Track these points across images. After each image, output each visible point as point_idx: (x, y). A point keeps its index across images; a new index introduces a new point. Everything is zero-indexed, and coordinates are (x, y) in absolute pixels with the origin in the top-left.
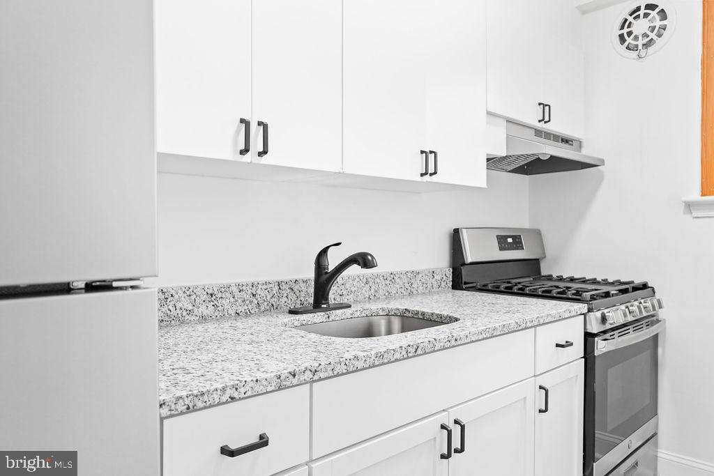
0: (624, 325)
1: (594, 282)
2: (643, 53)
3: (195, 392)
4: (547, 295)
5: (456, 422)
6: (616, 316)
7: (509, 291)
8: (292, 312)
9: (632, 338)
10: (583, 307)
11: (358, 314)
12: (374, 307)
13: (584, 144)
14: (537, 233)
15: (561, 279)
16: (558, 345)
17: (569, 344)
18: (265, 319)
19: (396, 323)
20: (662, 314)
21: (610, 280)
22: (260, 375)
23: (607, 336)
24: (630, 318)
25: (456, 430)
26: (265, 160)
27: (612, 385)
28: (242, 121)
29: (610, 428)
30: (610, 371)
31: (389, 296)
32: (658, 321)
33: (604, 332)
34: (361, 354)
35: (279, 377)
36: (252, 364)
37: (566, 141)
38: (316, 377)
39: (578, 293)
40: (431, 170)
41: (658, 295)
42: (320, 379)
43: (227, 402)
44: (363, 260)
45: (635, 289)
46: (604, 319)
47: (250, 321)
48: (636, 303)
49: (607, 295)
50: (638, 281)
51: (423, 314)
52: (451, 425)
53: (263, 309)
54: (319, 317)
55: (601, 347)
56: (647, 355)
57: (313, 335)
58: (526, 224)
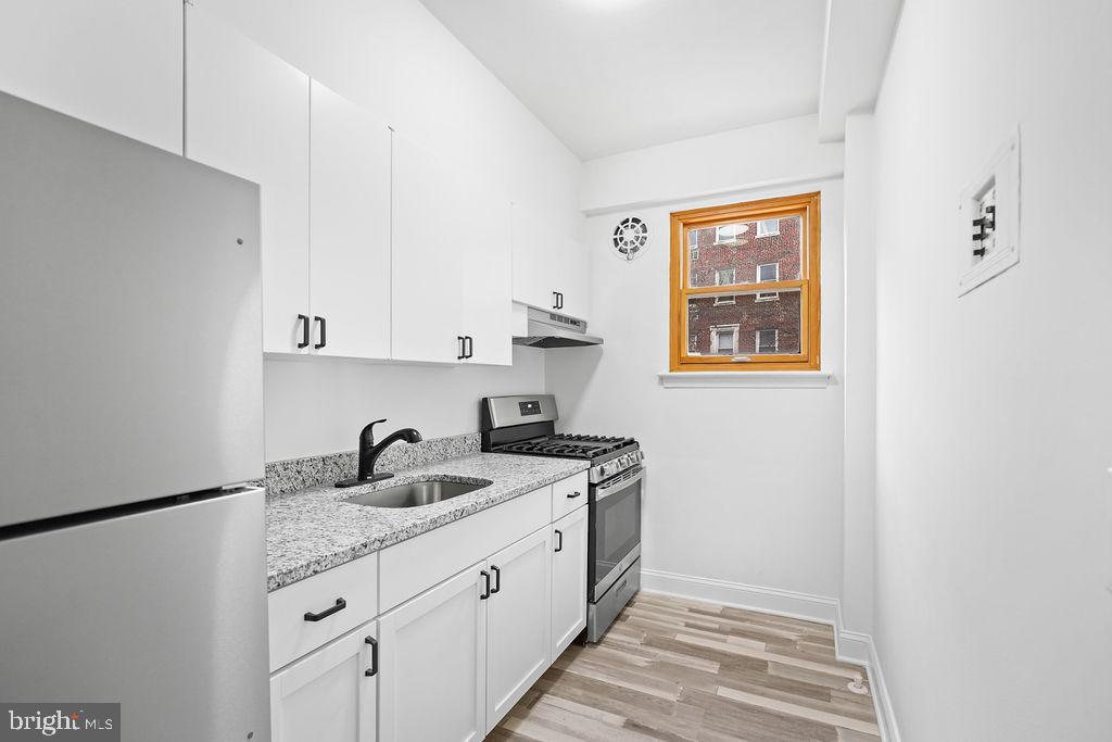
0: (617, 475)
1: (596, 439)
2: (631, 256)
3: (284, 571)
4: (560, 455)
5: (493, 568)
6: (611, 468)
7: (530, 452)
8: (339, 486)
9: (623, 484)
10: (587, 463)
11: (400, 483)
12: (416, 474)
13: (588, 325)
14: (551, 399)
15: (570, 437)
16: (569, 496)
17: (577, 494)
18: (314, 494)
19: (437, 488)
20: (644, 463)
21: (608, 437)
22: (336, 549)
23: (605, 485)
24: (621, 469)
25: (493, 574)
26: (321, 351)
27: (609, 523)
28: (300, 317)
29: (606, 557)
30: (607, 512)
31: (426, 463)
32: (641, 468)
33: (603, 482)
34: (419, 522)
35: (353, 549)
36: (324, 540)
37: (574, 322)
38: (383, 546)
39: (584, 451)
40: (467, 354)
41: (641, 448)
42: (387, 547)
43: (311, 575)
44: (409, 436)
45: (625, 444)
46: (602, 471)
47: (300, 499)
48: (626, 456)
49: (605, 451)
50: (627, 438)
51: (460, 478)
52: (489, 571)
53: (308, 485)
54: (365, 489)
55: (600, 494)
56: (634, 495)
57: (369, 508)
58: (542, 391)
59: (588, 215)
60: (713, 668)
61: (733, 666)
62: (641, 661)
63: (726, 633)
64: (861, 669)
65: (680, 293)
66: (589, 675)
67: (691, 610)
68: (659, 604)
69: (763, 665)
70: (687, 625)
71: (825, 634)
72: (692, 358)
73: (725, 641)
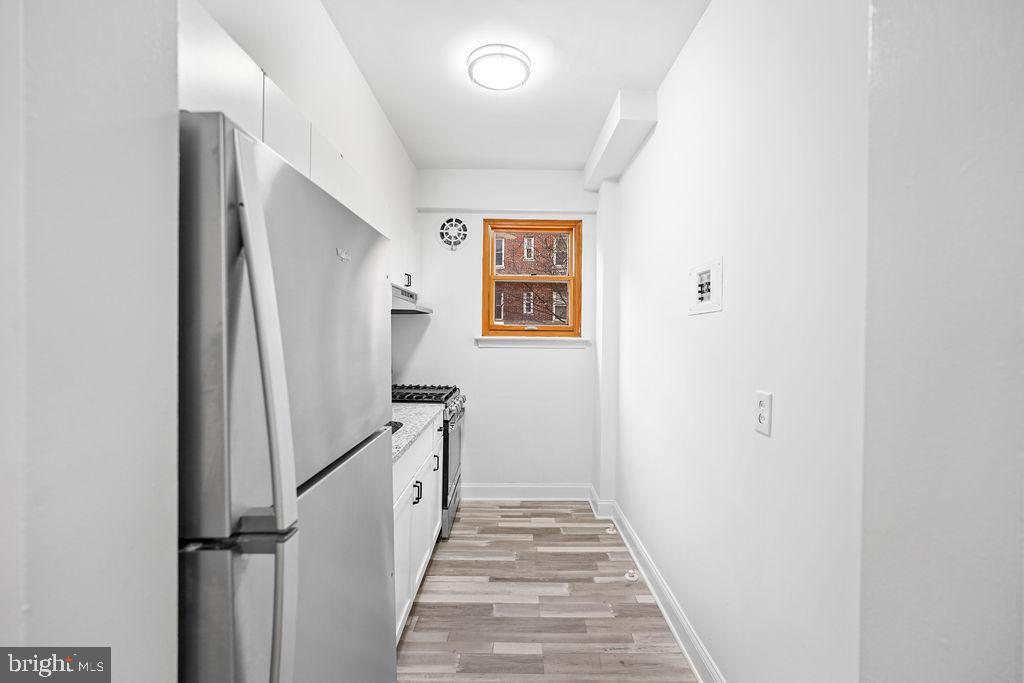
2: (454, 247)
16: (438, 430)
33: (451, 419)
37: (411, 295)
39: (436, 397)
46: (451, 411)
49: (448, 396)
59: (420, 211)
60: (530, 538)
61: (540, 534)
62: (483, 543)
63: (530, 517)
64: (610, 521)
65: (490, 278)
66: (451, 558)
67: (501, 507)
68: (476, 507)
69: (558, 529)
70: (502, 516)
71: (585, 507)
72: (498, 326)
73: (530, 521)
